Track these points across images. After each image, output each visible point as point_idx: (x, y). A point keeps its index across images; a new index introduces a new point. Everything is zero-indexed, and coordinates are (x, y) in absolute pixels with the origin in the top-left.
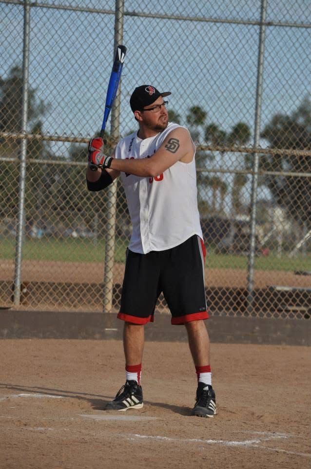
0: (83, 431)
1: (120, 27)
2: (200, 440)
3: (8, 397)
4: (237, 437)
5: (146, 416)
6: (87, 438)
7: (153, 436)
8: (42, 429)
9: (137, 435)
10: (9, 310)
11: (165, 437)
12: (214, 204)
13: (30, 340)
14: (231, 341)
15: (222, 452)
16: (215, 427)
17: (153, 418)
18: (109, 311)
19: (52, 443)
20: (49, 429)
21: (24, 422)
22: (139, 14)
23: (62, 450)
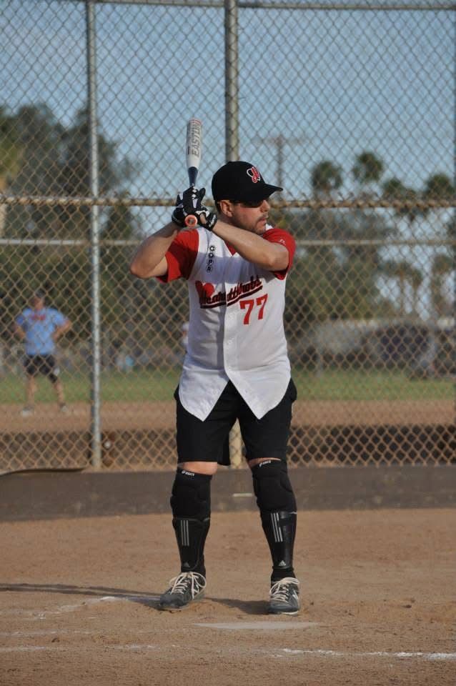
0: (202, 647)
1: (233, 22)
2: (386, 654)
3: (84, 603)
4: (445, 647)
5: (300, 621)
6: (208, 658)
7: (312, 650)
8: (138, 647)
9: (286, 650)
10: (83, 472)
11: (331, 651)
12: (402, 305)
13: (118, 517)
14: (432, 505)
15: (421, 670)
16: (409, 633)
17: (311, 624)
18: (237, 467)
19: (153, 668)
20: (149, 646)
21: (109, 638)
22: (264, 5)
23: (169, 676)
